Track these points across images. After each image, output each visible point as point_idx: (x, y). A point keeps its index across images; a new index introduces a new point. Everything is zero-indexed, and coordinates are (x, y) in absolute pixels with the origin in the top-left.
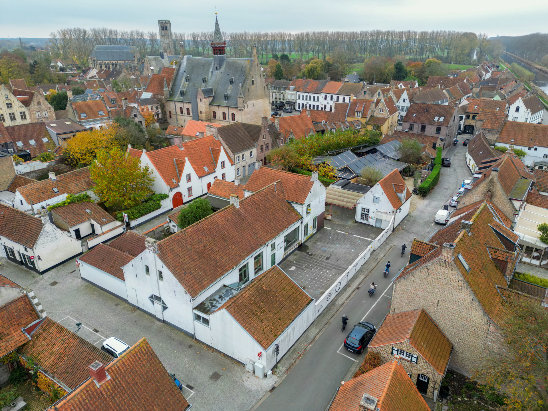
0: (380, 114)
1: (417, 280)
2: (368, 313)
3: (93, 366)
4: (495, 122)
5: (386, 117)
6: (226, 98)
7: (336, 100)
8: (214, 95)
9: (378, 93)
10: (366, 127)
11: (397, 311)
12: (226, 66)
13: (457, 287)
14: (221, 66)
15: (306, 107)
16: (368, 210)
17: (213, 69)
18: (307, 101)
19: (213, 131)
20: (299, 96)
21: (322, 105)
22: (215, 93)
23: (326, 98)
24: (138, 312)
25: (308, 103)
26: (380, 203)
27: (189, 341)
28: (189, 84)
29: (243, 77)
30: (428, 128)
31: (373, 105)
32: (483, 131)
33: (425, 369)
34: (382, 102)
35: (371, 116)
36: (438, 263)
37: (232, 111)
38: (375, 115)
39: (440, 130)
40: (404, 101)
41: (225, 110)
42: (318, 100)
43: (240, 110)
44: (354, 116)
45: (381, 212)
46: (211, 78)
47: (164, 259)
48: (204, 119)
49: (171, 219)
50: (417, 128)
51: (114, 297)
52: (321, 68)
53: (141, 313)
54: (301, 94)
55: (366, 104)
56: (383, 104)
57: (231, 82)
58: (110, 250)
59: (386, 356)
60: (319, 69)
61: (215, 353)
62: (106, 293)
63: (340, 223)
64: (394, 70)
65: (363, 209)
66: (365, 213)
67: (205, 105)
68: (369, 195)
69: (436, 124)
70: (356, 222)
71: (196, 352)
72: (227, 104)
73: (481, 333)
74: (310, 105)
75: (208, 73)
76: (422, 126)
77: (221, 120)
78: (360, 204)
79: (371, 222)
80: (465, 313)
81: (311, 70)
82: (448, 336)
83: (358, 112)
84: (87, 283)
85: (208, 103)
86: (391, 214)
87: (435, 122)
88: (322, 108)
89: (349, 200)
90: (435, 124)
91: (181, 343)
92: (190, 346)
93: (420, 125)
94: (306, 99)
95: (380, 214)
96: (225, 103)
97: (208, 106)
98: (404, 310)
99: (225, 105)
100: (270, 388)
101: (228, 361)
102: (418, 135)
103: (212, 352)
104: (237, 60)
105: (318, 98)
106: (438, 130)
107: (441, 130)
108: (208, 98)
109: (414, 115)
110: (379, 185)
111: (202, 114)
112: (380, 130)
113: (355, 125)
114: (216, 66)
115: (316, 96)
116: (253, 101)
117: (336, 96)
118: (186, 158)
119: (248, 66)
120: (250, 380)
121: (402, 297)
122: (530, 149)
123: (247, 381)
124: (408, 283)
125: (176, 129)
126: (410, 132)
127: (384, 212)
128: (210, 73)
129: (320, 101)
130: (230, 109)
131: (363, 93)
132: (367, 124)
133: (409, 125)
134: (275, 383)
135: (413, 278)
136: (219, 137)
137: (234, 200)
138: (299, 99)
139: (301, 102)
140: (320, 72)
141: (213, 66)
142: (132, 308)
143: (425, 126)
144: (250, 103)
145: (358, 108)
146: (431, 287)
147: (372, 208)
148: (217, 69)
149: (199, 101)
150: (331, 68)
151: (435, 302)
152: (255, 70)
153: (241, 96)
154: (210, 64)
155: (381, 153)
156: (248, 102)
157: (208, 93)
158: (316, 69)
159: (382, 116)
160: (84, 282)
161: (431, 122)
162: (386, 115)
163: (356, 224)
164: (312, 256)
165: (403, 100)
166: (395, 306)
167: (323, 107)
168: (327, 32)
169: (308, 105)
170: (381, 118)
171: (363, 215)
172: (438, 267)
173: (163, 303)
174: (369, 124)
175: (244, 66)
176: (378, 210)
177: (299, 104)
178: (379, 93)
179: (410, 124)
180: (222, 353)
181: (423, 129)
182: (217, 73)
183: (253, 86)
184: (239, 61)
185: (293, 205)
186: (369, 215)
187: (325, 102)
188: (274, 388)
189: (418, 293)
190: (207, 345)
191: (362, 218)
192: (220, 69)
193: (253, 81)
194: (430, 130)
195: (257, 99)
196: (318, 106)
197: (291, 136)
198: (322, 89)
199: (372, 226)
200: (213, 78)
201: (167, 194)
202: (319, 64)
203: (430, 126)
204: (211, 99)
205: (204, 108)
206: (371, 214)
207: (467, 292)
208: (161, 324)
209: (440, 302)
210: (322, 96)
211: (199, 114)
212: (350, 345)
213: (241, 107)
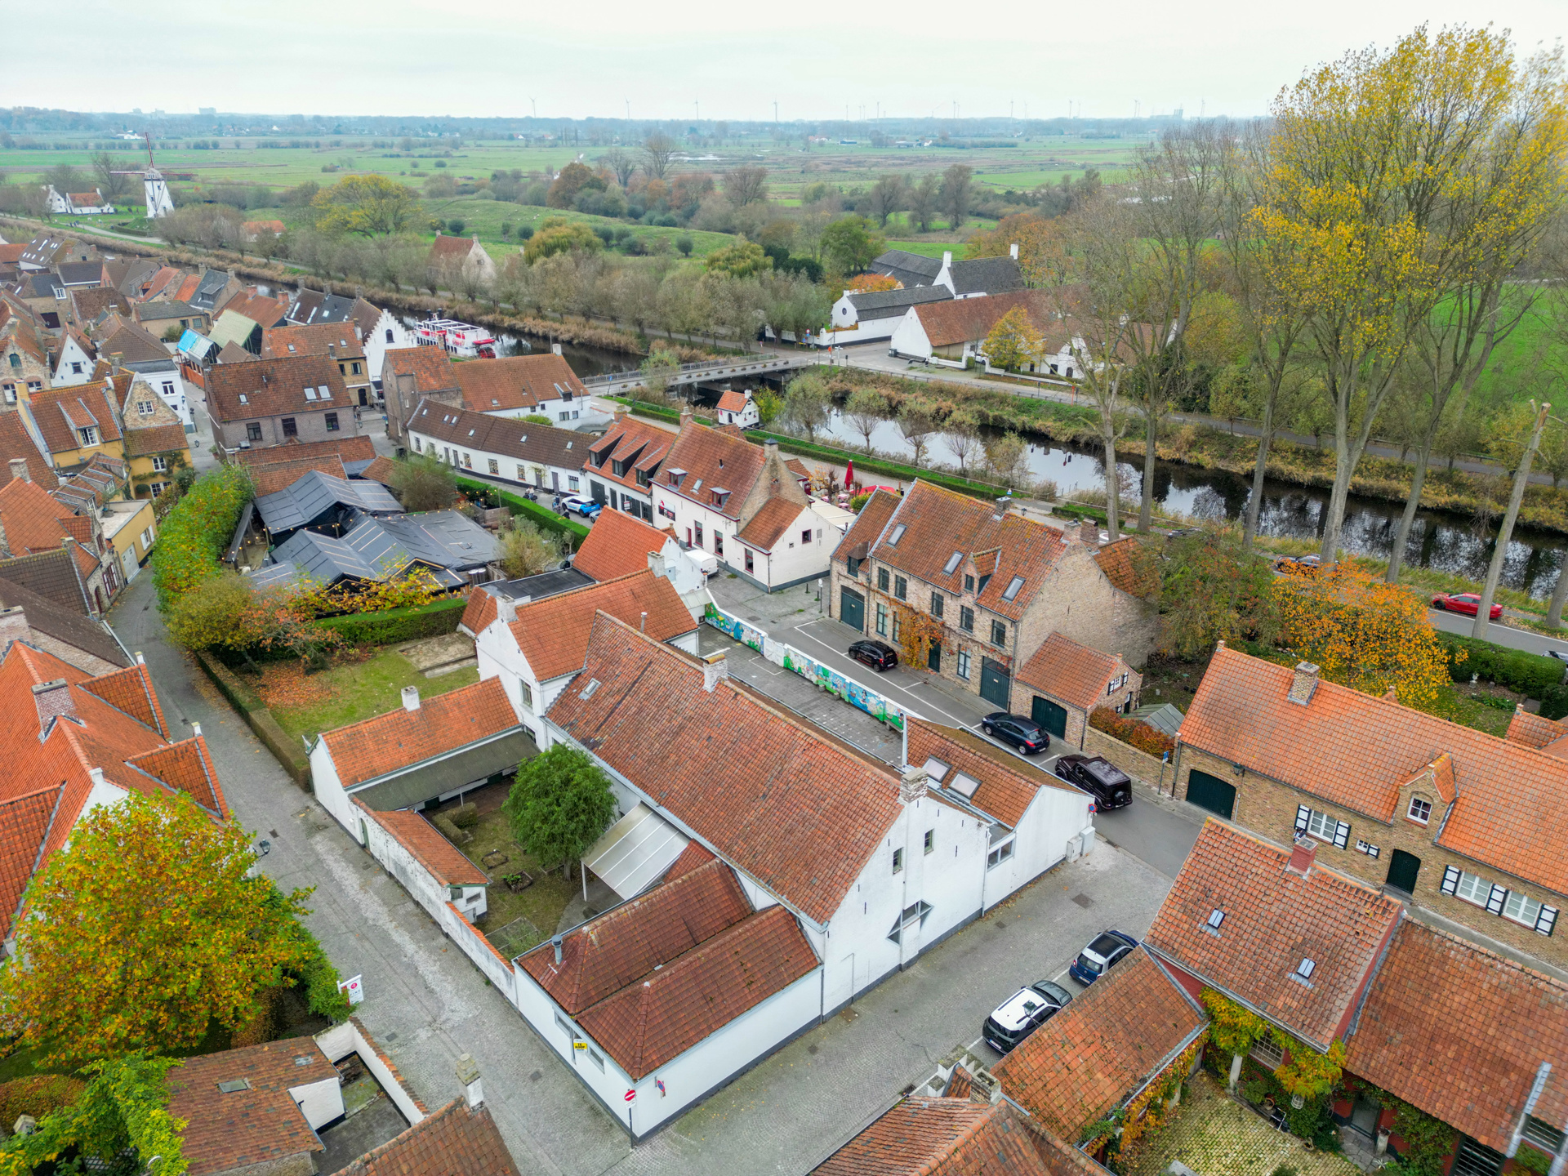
0: (144, 418)
1: (1046, 595)
4: (437, 372)
5: (172, 423)
10: (131, 468)
11: (1024, 662)
27: (989, 925)
30: (301, 422)
31: (111, 398)
34: (141, 382)
35: (124, 433)
38: (134, 425)
39: (336, 420)
44: (75, 447)
49: (459, 884)
50: (272, 431)
51: (776, 1057)
53: (864, 1000)
55: (87, 401)
58: (695, 965)
61: (1025, 894)
62: (747, 1077)
69: (318, 408)
73: (1108, 613)
76: (284, 421)
80: (1093, 602)
83: (82, 431)
84: (670, 1130)
87: (313, 404)
90: (316, 406)
91: (988, 938)
92: (1000, 925)
93: (279, 421)
98: (1032, 654)
100: (1109, 846)
101: (1046, 882)
102: (284, 448)
103: (1021, 897)
106: (332, 421)
107: (340, 417)
109: (243, 398)
112: (183, 465)
122: (533, 408)
124: (1036, 608)
126: (257, 445)
127: (688, 591)
132: (127, 457)
133: (244, 427)
135: (1041, 597)
143: (292, 420)
146: (1061, 594)
159: (155, 424)
161: (303, 406)
162: (169, 415)
166: (1023, 656)
172: (1067, 559)
174: (137, 457)
179: (248, 426)
180: (1027, 883)
181: (290, 427)
188: (1109, 842)
189: (1048, 613)
194: (311, 427)
203: (306, 417)
209: (1071, 607)
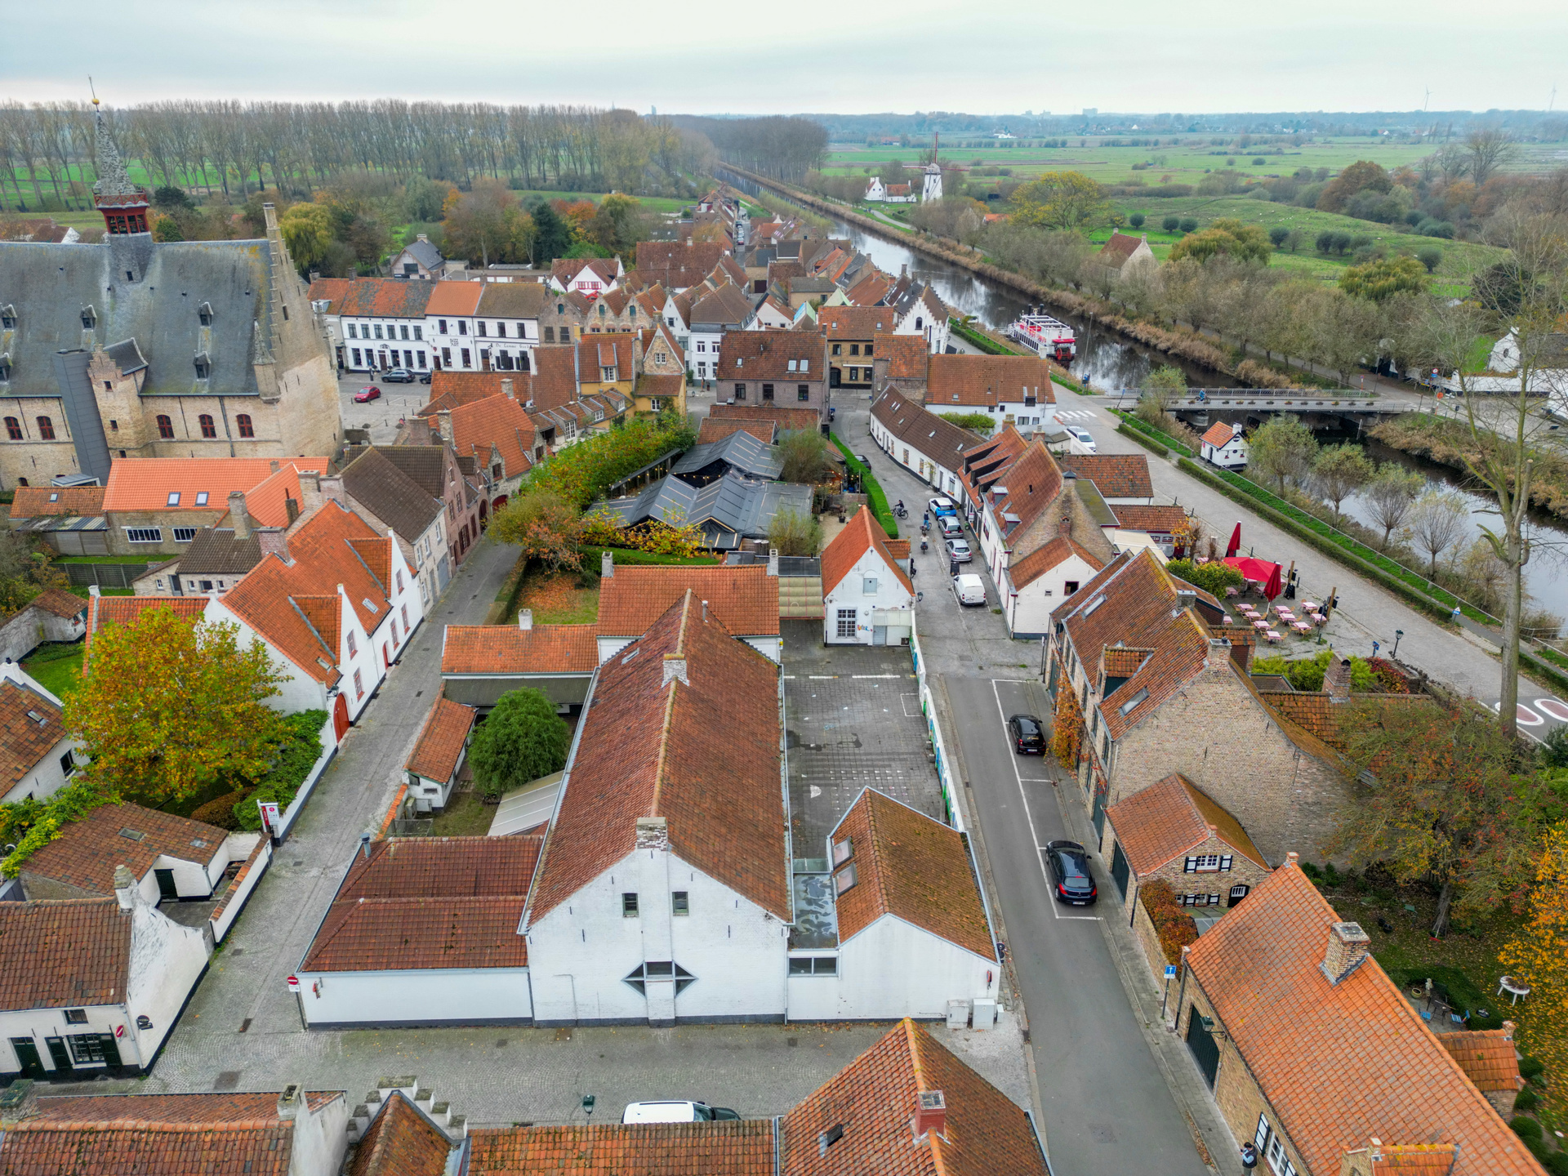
0: (658, 366)
1: (1164, 722)
2: (1031, 825)
3: (937, 1102)
4: (912, 360)
5: (676, 374)
6: (201, 368)
7: (477, 333)
8: (146, 363)
9: (597, 307)
10: (634, 405)
11: (1123, 796)
12: (164, 265)
13: (1240, 712)
14: (143, 268)
15: (383, 358)
16: (852, 613)
17: (115, 278)
18: (381, 342)
19: (330, 489)
20: (352, 327)
21: (435, 349)
22: (148, 356)
23: (443, 328)
24: (578, 1033)
25: (386, 346)
26: (879, 590)
27: (780, 1035)
28: (21, 336)
29: (248, 303)
30: (778, 389)
31: (638, 348)
32: (894, 383)
33: (1243, 874)
34: (659, 337)
35: (638, 376)
36: (1206, 679)
37: (236, 408)
38: (647, 371)
39: (807, 392)
40: (671, 323)
41: (212, 408)
42: (419, 337)
43: (271, 402)
44: (598, 381)
45: (883, 610)
46: (113, 309)
48: (133, 445)
49: (417, 774)
50: (753, 393)
52: (326, 229)
54: (358, 323)
55: (618, 347)
56: (663, 342)
57: (205, 318)
58: (413, 906)
59: (1173, 879)
61: (857, 1029)
63: (798, 658)
65: (841, 613)
66: (847, 619)
67: (128, 399)
68: (853, 579)
69: (795, 378)
70: (826, 645)
71: (815, 1047)
72: (212, 388)
73: (1285, 778)
74: (395, 353)
75: (98, 294)
76: (765, 386)
77: (196, 441)
78: (834, 602)
79: (864, 637)
80: (1254, 754)
82: (1227, 805)
83: (606, 369)
84: (339, 1034)
85: (134, 392)
86: (907, 608)
87: (791, 374)
88: (436, 359)
89: (803, 599)
90: (793, 377)
92: (792, 1043)
93: (760, 385)
94: (379, 336)
95: (881, 614)
96: (202, 385)
97: (137, 401)
98: (1138, 789)
99: (203, 393)
100: (1020, 1037)
102: (760, 409)
103: (849, 1030)
104: (206, 247)
105: (418, 330)
106: (803, 392)
107: (810, 390)
108: (132, 376)
109: (740, 362)
110: (875, 552)
111: (121, 431)
112: (672, 410)
113: (614, 403)
114: (124, 269)
115: (411, 325)
116: (296, 370)
117: (476, 321)
119: (258, 266)
121: (1133, 764)
122: (991, 409)
124: (1145, 733)
125: (54, 497)
126: (740, 403)
127: (889, 607)
128: (106, 297)
129: (425, 337)
130: (227, 402)
131: (556, 309)
132: (635, 395)
133: (733, 387)
134: (1019, 1023)
135: (1155, 722)
137: (679, 667)
138: (353, 336)
139: (362, 345)
141: (108, 269)
142: (553, 1031)
143: (772, 386)
144: (290, 375)
145: (603, 356)
146: (1191, 728)
147: (863, 606)
148: (130, 277)
149: (99, 390)
151: (1201, 752)
152: (284, 276)
153: (266, 361)
154: (94, 265)
156: (285, 375)
157: (125, 357)
159: (665, 373)
161: (783, 375)
162: (676, 367)
163: (829, 652)
166: (1120, 787)
167: (439, 353)
169: (388, 353)
170: (666, 378)
171: (841, 625)
172: (1204, 686)
174: (641, 397)
175: (241, 264)
176: (877, 607)
177: (356, 352)
179: (737, 385)
180: (871, 1020)
181: (768, 392)
182: (137, 292)
183: (288, 325)
184: (215, 251)
185: (752, 642)
186: (857, 623)
187: (443, 341)
188: (1026, 1035)
189: (1167, 745)
190: (825, 1021)
191: (841, 633)
192: (143, 277)
193: (284, 308)
194: (786, 394)
196: (421, 354)
197: (496, 460)
198: (424, 306)
199: (865, 645)
200: (124, 308)
202: (319, 218)
203: (784, 385)
204: (141, 377)
205: (127, 410)
206: (860, 620)
207: (1258, 716)
208: (670, 1031)
209: (1211, 749)
210: (430, 326)
211: (109, 433)
212: (1076, 894)
213: (273, 394)
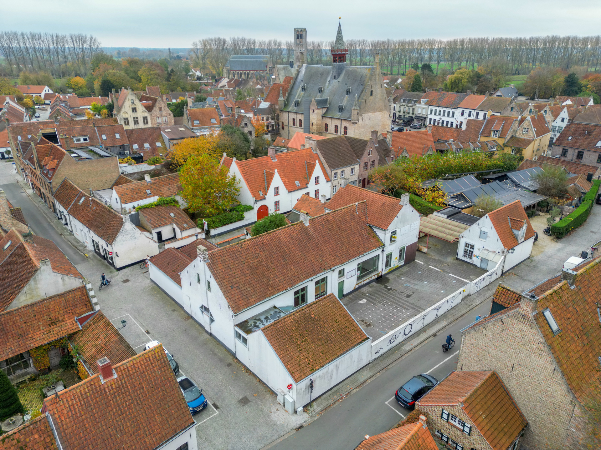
0: (523, 134)
1: (490, 334)
2: (437, 366)
3: (100, 361)
5: (531, 139)
6: (341, 109)
7: (475, 117)
8: (328, 106)
9: (529, 109)
10: (503, 150)
11: (465, 369)
12: (345, 74)
13: (536, 350)
14: (339, 75)
15: (438, 123)
16: (472, 247)
17: (331, 78)
18: (440, 117)
19: (311, 144)
20: (432, 110)
21: (457, 122)
22: (330, 104)
23: (462, 114)
24: (191, 320)
25: (440, 119)
26: (487, 239)
27: (230, 359)
28: (304, 94)
29: (361, 87)
30: (586, 155)
31: (517, 124)
33: (479, 444)
34: (528, 120)
35: (512, 137)
36: (515, 316)
37: (345, 124)
38: (517, 135)
40: (563, 120)
41: (338, 123)
42: (453, 116)
43: (353, 123)
44: (489, 136)
45: (488, 250)
46: (328, 88)
47: (213, 269)
48: (315, 131)
49: (248, 232)
50: (571, 155)
51: (173, 303)
52: (467, 79)
53: (193, 322)
54: (434, 108)
55: (506, 122)
56: (529, 122)
57: (348, 92)
58: (176, 255)
59: (435, 418)
60: (465, 80)
61: (251, 377)
62: (167, 297)
63: (437, 258)
64: (564, 84)
65: (467, 245)
66: (469, 249)
67: (317, 116)
68: (475, 228)
69: (598, 150)
70: (457, 259)
71: (232, 372)
72: (340, 116)
73: (564, 415)
74: (443, 121)
75: (326, 83)
76: (579, 152)
77: (333, 134)
78: (464, 238)
79: (476, 261)
80: (544, 385)
81: (455, 81)
82: (523, 410)
83: (494, 131)
84: (154, 285)
85: (321, 114)
86: (501, 253)
87: (597, 148)
88: (457, 125)
89: (452, 232)
91: (221, 360)
92: (229, 365)
93: (576, 151)
94: (440, 114)
95: (486, 252)
96: (338, 115)
97: (321, 118)
98: (472, 369)
99: (338, 117)
100: (298, 426)
101: (261, 388)
102: (573, 163)
103: (249, 375)
104: (358, 68)
105: (453, 113)
108: (321, 110)
109: (570, 138)
110: (488, 218)
111: (314, 126)
112: (521, 154)
113: (489, 146)
114: (334, 75)
115: (451, 111)
116: (370, 114)
117: (476, 111)
118: (276, 170)
119: (369, 75)
120: (278, 412)
121: (471, 352)
123: (275, 413)
124: (478, 335)
125: (283, 141)
126: (563, 158)
127: (492, 250)
128: (327, 82)
129: (455, 117)
130: (343, 121)
131: (510, 109)
132: (505, 145)
133: (561, 150)
134: (305, 422)
135: (484, 331)
136: (318, 151)
137: (304, 217)
138: (431, 113)
139: (433, 117)
140: (465, 84)
141: (331, 74)
142: (187, 315)
143: (583, 152)
144: (366, 116)
145: (495, 126)
146: (505, 346)
147: (478, 244)
148: (335, 78)
149: (311, 112)
150: (480, 79)
151: (510, 364)
152: (375, 80)
153: (355, 108)
154: (328, 73)
155: (513, 182)
156: (363, 115)
157: (322, 103)
158: (461, 80)
159: (526, 138)
160: (152, 283)
161: (592, 147)
162: (532, 135)
163: (457, 262)
164: (391, 291)
165: (561, 119)
166: (463, 362)
167: (458, 123)
168: (487, 38)
169: (441, 121)
170: (525, 140)
171: (466, 251)
172: (515, 321)
173: (211, 315)
174: (507, 146)
175: (364, 75)
176: (485, 248)
177: (431, 119)
178: (531, 109)
179: (563, 149)
180: (258, 378)
181: (580, 155)
182: (335, 82)
183: (372, 97)
184: (359, 70)
185: (375, 230)
186: (474, 253)
187: (461, 119)
188: (301, 427)
189: (490, 350)
190: (246, 367)
191: (465, 255)
192: (338, 78)
193: (372, 91)
194: (590, 158)
195: (374, 112)
196: (452, 123)
197: (405, 154)
198: (459, 103)
199: (476, 266)
200: (330, 88)
201: (252, 206)
202: (466, 75)
203: (589, 153)
204: (324, 110)
205: (316, 120)
206: (476, 252)
207: (549, 359)
208: (208, 336)
209: (516, 366)
210: (458, 112)
211: (311, 126)
212: (401, 398)
213: (355, 120)
